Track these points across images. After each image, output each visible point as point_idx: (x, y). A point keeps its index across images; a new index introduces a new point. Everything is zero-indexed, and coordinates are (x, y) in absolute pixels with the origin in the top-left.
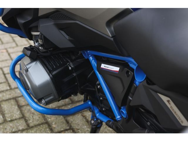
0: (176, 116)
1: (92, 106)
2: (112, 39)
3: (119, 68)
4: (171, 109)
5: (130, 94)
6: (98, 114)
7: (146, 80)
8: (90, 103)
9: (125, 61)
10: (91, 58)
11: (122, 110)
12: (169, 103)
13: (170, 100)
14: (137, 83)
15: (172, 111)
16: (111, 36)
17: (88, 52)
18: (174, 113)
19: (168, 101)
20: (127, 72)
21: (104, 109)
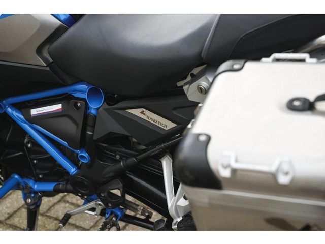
0: (156, 124)
1: (21, 180)
2: (48, 68)
3: (61, 104)
4: (148, 120)
5: (89, 128)
6: (36, 186)
7: (105, 103)
8: (16, 177)
9: (67, 93)
10: (9, 110)
11: (81, 154)
12: (144, 114)
13: (144, 110)
14: (93, 112)
15: (150, 121)
16: (46, 65)
17: (4, 102)
18: (152, 122)
19: (142, 113)
20: (76, 104)
21: (40, 176)
